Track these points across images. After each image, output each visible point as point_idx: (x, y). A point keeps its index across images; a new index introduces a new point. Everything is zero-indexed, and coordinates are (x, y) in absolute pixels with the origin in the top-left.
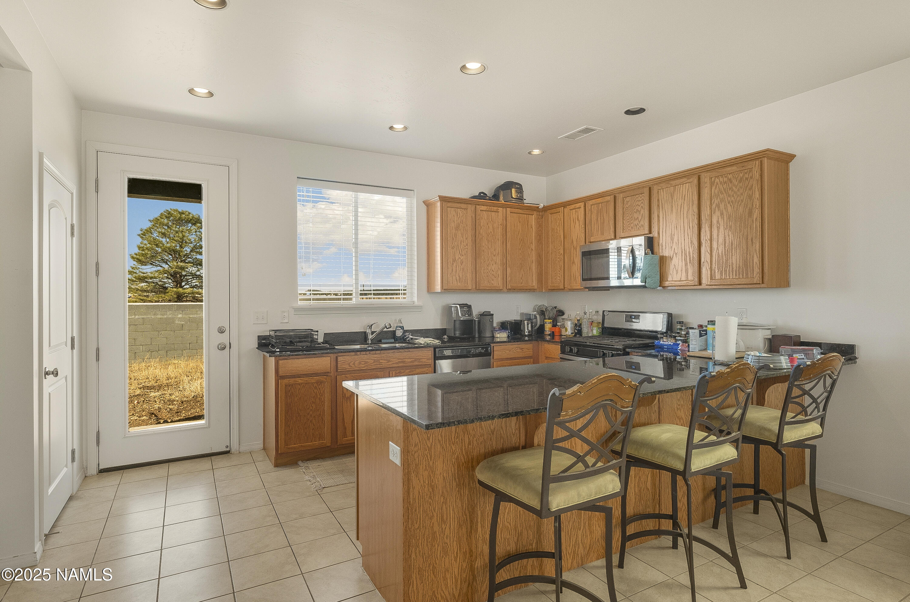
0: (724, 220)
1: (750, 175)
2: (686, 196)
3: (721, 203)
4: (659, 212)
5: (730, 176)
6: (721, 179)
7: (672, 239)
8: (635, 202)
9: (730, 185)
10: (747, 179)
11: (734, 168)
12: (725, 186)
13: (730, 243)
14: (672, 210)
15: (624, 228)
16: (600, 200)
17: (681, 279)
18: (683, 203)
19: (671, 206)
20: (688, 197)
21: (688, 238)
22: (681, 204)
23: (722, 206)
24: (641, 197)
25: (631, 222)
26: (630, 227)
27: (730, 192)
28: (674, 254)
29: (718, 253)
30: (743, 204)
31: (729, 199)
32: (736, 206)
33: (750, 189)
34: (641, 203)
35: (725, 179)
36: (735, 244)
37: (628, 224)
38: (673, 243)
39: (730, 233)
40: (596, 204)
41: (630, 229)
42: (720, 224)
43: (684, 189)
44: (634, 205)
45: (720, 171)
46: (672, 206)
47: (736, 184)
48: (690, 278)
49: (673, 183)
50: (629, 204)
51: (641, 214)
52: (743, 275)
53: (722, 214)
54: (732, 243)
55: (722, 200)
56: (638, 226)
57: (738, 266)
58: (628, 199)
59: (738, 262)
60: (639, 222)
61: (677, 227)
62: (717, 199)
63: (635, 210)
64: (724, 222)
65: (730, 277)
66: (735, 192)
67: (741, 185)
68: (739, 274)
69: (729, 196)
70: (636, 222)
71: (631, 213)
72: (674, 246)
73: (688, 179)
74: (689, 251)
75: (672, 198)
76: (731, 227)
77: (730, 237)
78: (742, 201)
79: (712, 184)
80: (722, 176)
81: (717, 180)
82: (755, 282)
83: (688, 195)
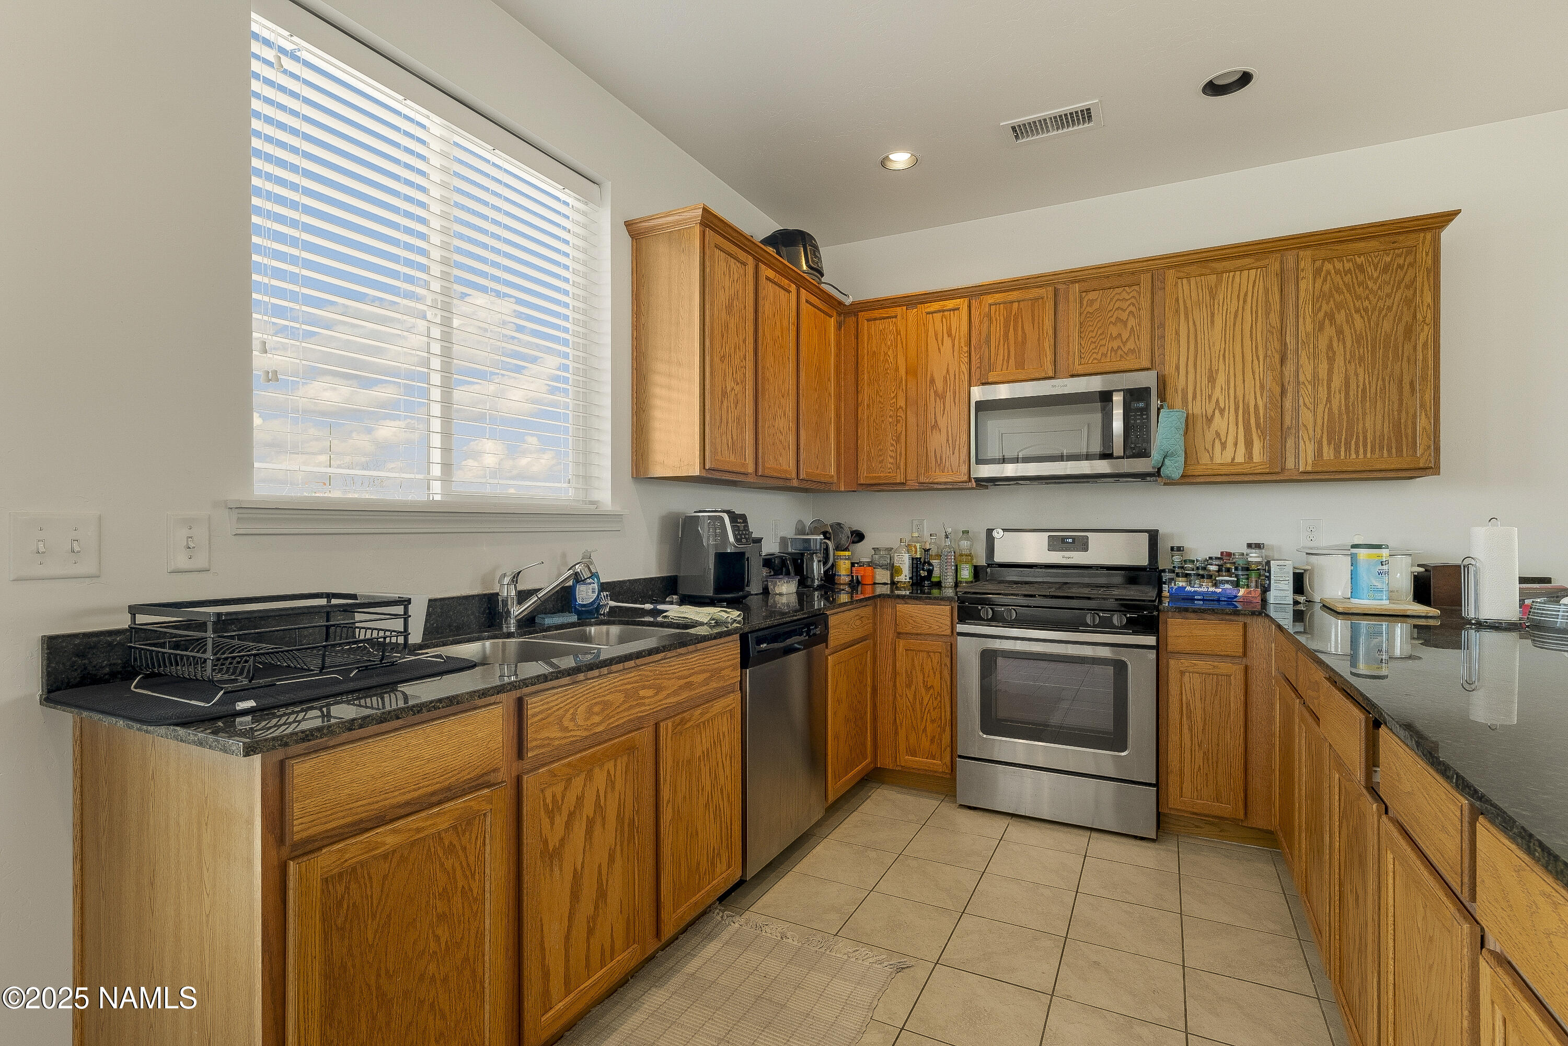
0: (1344, 343)
1: (1410, 259)
2: (1250, 294)
3: (1339, 312)
4: (1179, 325)
5: (1359, 260)
6: (1339, 265)
7: (1212, 379)
8: (1112, 304)
9: (1361, 277)
10: (1400, 267)
11: (1373, 244)
12: (1348, 279)
13: (1360, 390)
14: (1212, 322)
15: (1083, 356)
16: (1014, 295)
17: (1233, 459)
18: (1240, 309)
19: (1209, 313)
20: (1255, 298)
21: (1254, 379)
22: (1237, 311)
23: (1341, 317)
24: (1129, 294)
25: (1103, 342)
26: (1097, 353)
27: (1360, 291)
28: (1217, 411)
29: (1330, 409)
30: (1391, 315)
31: (1358, 304)
32: (1374, 318)
33: (1407, 287)
34: (1129, 305)
35: (1348, 265)
36: (1373, 390)
37: (1093, 346)
38: (1213, 387)
39: (1361, 371)
40: (1005, 303)
41: (1099, 356)
42: (1334, 353)
43: (1244, 282)
44: (1110, 307)
45: (1338, 248)
46: (1213, 315)
47: (1375, 275)
48: (1257, 456)
49: (1219, 266)
50: (1096, 305)
51: (1129, 326)
52: (1389, 451)
53: (1340, 332)
54: (1364, 390)
55: (1339, 306)
56: (1120, 352)
57: (1378, 434)
58: (1092, 295)
59: (1379, 427)
60: (1125, 343)
61: (1224, 356)
62: (1327, 303)
63: (1113, 320)
64: (1344, 348)
65: (1357, 455)
66: (1371, 291)
67: (1386, 277)
68: (1381, 449)
69: (1358, 298)
70: (1115, 344)
71: (1099, 325)
72: (1217, 393)
73: (1257, 260)
74: (1256, 405)
75: (1213, 296)
76: (1361, 359)
77: (1361, 379)
78: (1390, 309)
79: (1317, 272)
80: (1340, 258)
81: (1328, 266)
82: (1421, 465)
83: (1256, 294)
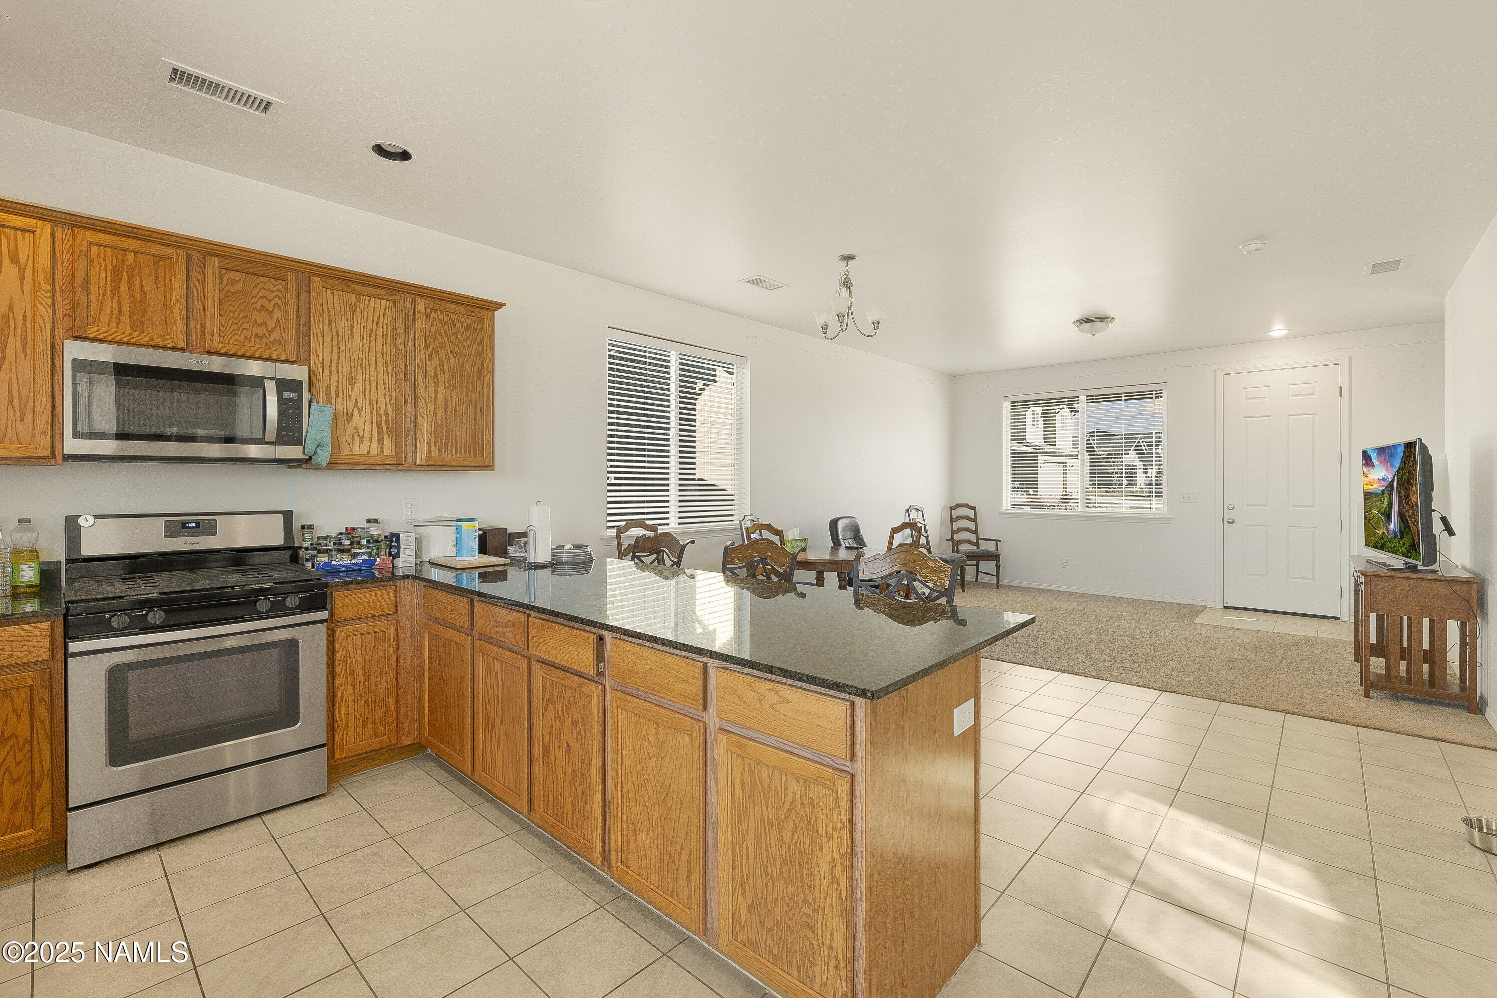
0: (444, 373)
1: (480, 326)
2: (381, 319)
3: (441, 350)
4: (323, 329)
5: (453, 317)
6: (441, 316)
7: (352, 383)
8: (257, 290)
9: (454, 329)
10: (475, 329)
11: (461, 308)
12: (446, 327)
13: (453, 409)
14: (352, 334)
15: (222, 334)
16: (131, 244)
17: (369, 451)
18: (374, 329)
19: (350, 326)
20: (385, 323)
21: (385, 388)
22: (371, 330)
23: (442, 354)
24: (274, 286)
25: (244, 326)
26: (240, 335)
27: (453, 338)
28: (356, 410)
29: (436, 420)
30: (470, 361)
31: (452, 348)
32: (461, 361)
33: (479, 344)
34: (275, 297)
35: (447, 319)
36: (461, 411)
37: (234, 327)
38: (353, 389)
39: (454, 395)
40: (114, 248)
41: (242, 339)
42: (438, 380)
43: (377, 307)
44: (255, 293)
45: (440, 303)
46: (352, 327)
47: (462, 331)
48: (387, 451)
49: (360, 288)
50: (239, 286)
51: (275, 318)
52: (469, 453)
53: (442, 365)
54: (456, 409)
55: (442, 346)
56: (264, 339)
57: (463, 440)
58: (233, 275)
59: (464, 436)
60: (270, 333)
61: (362, 364)
62: (434, 342)
63: (258, 306)
64: (444, 377)
65: (452, 455)
66: (460, 341)
67: (467, 334)
68: (465, 451)
69: (453, 344)
70: (261, 331)
71: (242, 307)
72: (356, 395)
73: (388, 294)
74: (386, 409)
75: (353, 312)
76: (454, 387)
77: (454, 401)
78: (470, 356)
79: (428, 316)
80: (441, 311)
81: (434, 315)
82: (487, 464)
83: (386, 320)
